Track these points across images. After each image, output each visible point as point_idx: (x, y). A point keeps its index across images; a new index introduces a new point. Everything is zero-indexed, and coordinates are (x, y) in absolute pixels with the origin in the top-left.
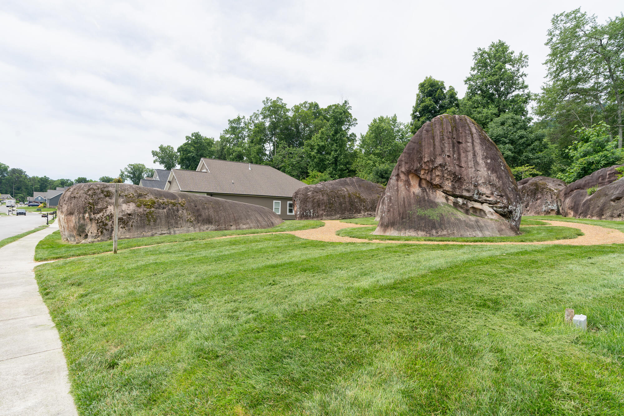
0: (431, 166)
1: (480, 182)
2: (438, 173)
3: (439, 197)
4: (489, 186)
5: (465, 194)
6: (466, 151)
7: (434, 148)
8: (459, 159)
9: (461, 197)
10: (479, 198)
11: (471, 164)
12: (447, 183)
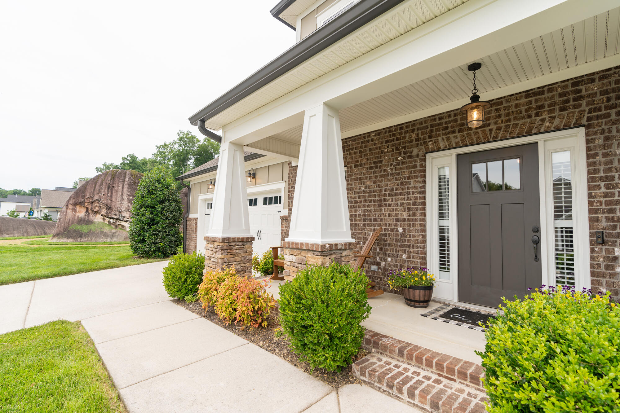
0: (91, 201)
1: (123, 210)
2: (96, 204)
3: (98, 219)
4: (128, 212)
5: (114, 216)
6: (117, 191)
7: (94, 190)
8: (111, 196)
9: (113, 218)
10: (123, 219)
11: (119, 199)
12: (103, 210)
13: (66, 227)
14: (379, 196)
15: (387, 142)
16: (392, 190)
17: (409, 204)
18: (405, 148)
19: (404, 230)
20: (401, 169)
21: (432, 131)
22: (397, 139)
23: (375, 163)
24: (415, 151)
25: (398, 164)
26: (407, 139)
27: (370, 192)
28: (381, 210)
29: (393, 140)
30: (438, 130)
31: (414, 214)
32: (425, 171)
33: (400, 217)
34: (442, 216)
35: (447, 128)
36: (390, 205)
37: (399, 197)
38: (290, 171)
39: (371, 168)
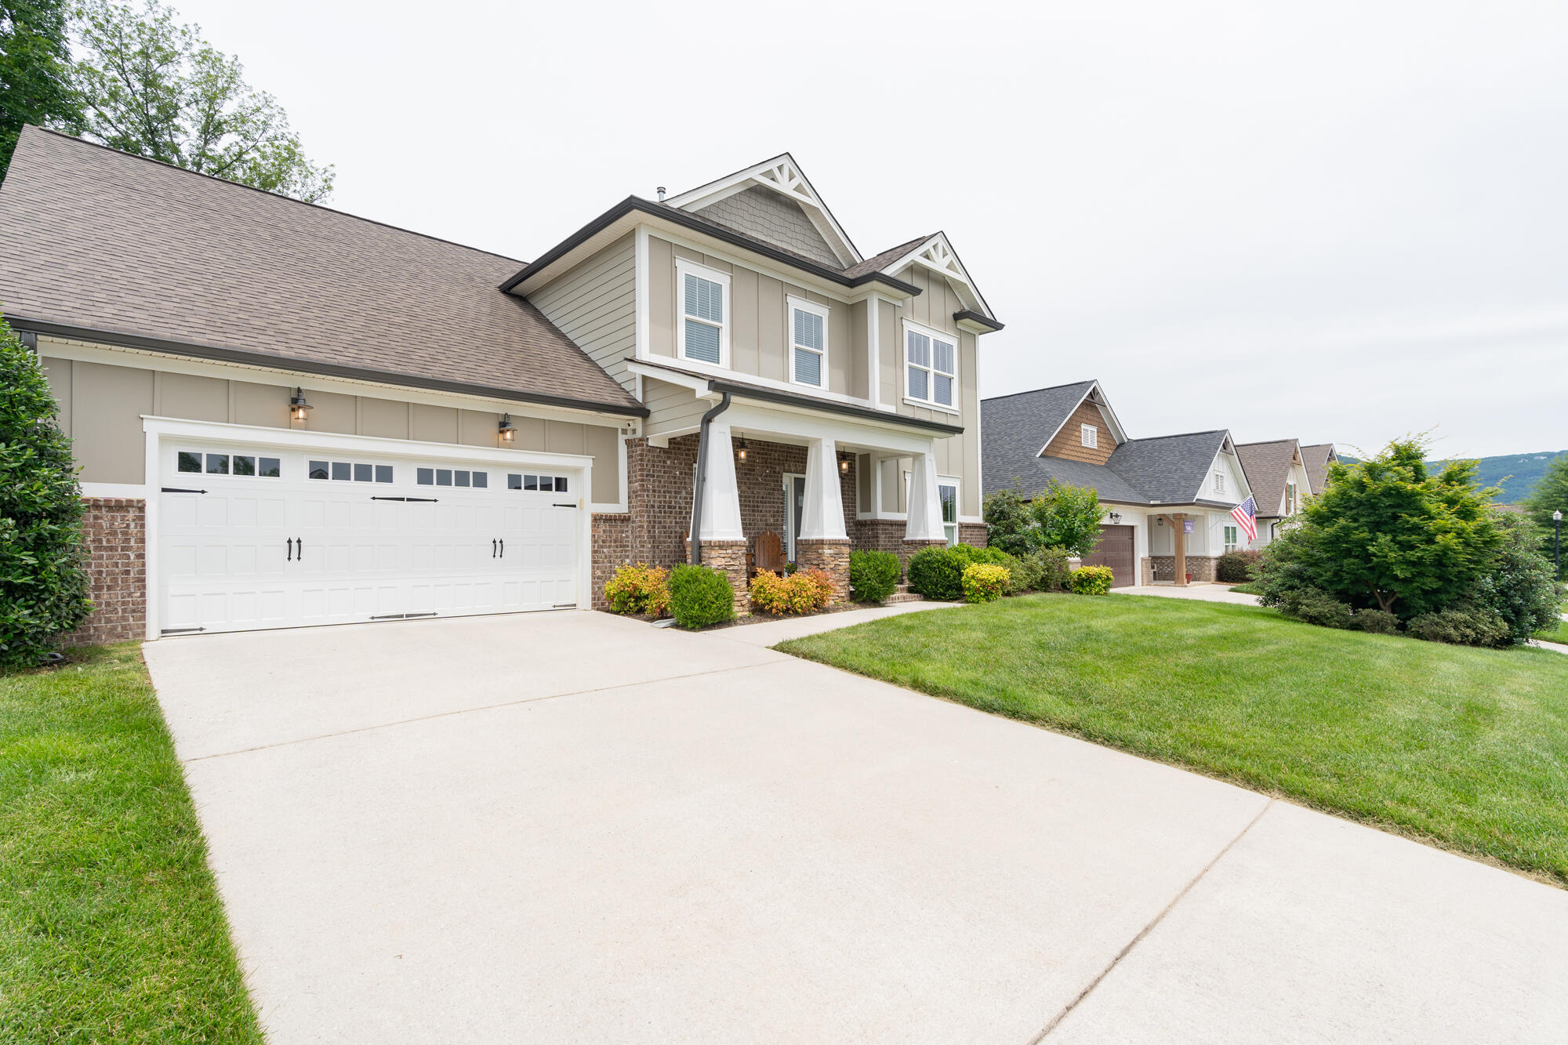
14: (753, 501)
15: (758, 453)
16: (763, 498)
17: (775, 512)
18: (771, 463)
20: (769, 481)
21: (787, 456)
22: (766, 454)
23: (749, 470)
24: (778, 469)
25: (766, 476)
26: (773, 456)
27: (745, 497)
28: (754, 515)
29: (762, 454)
30: (791, 457)
31: (777, 521)
32: (782, 486)
33: (768, 522)
35: (795, 457)
36: (761, 511)
37: (768, 505)
39: (746, 474)
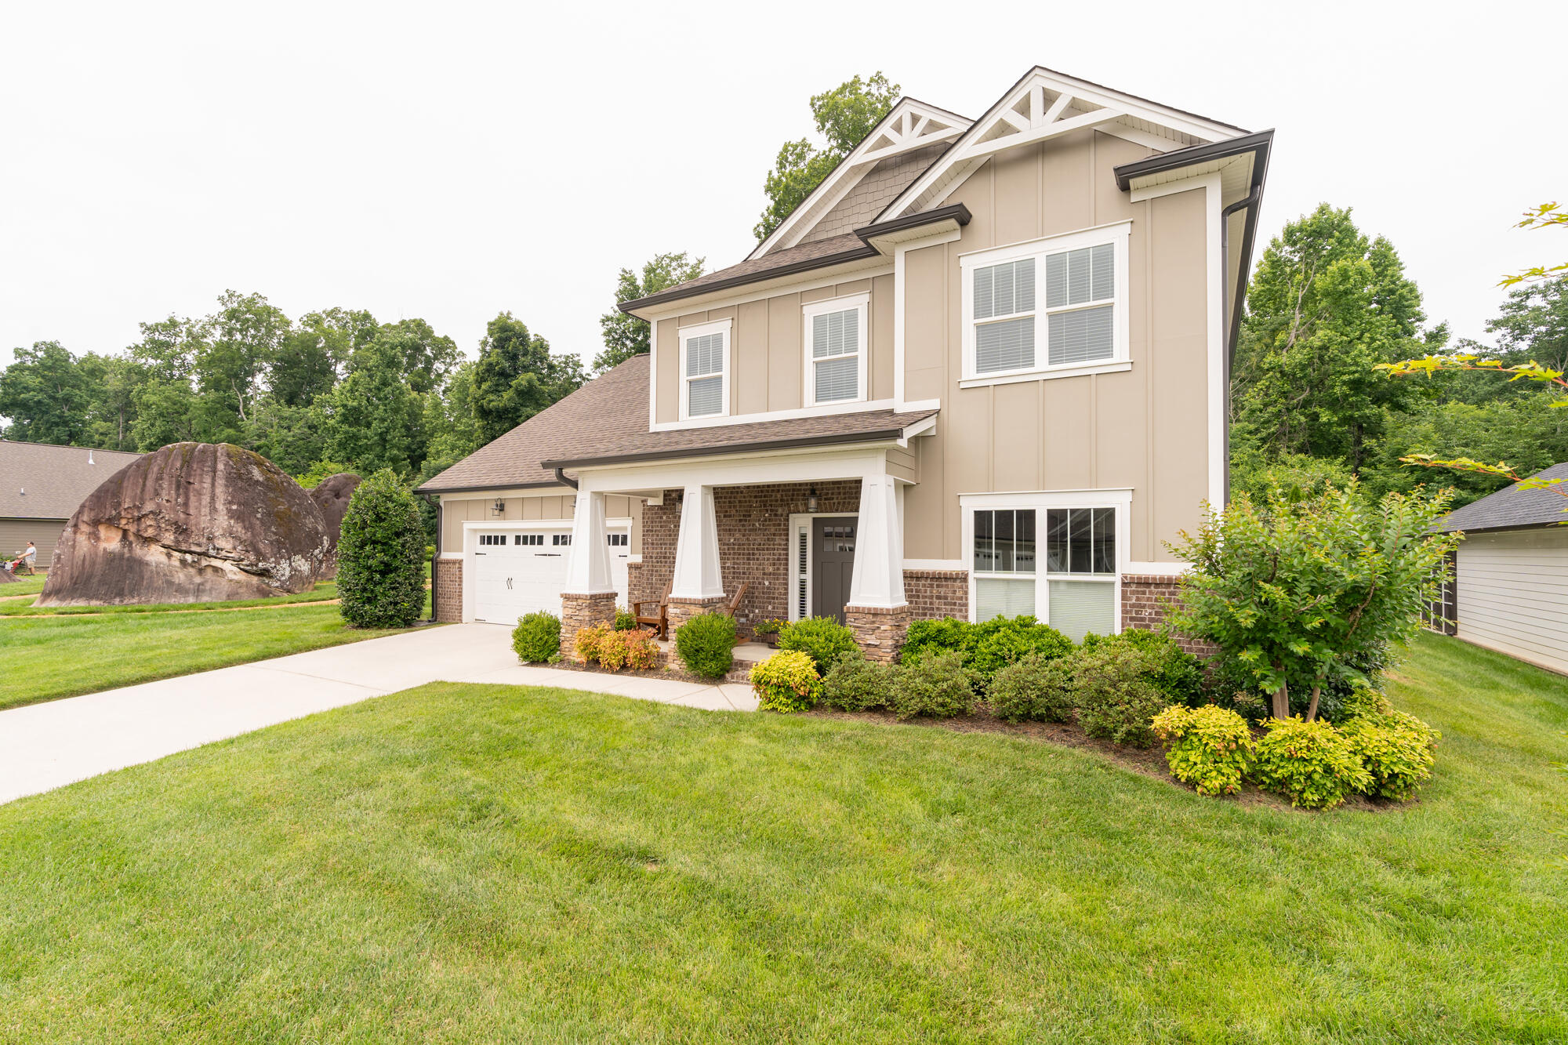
0: (136, 514)
1: (217, 534)
2: (149, 523)
3: (155, 555)
4: (230, 539)
5: (194, 548)
6: (199, 494)
7: (143, 490)
8: (186, 504)
9: (191, 553)
10: (218, 554)
11: (205, 510)
12: (167, 534)
13: (76, 574)
14: (748, 549)
15: (756, 497)
16: (760, 544)
17: (774, 559)
18: (771, 505)
19: (770, 583)
20: (768, 525)
21: (793, 495)
22: (765, 497)
23: (744, 516)
24: (780, 511)
25: (765, 520)
26: (773, 498)
27: (739, 545)
28: (749, 564)
29: (761, 497)
30: (798, 495)
31: (778, 569)
32: (788, 530)
33: (766, 571)
34: (803, 570)
36: (758, 559)
37: (766, 552)
38: (644, 510)
39: (740, 521)
